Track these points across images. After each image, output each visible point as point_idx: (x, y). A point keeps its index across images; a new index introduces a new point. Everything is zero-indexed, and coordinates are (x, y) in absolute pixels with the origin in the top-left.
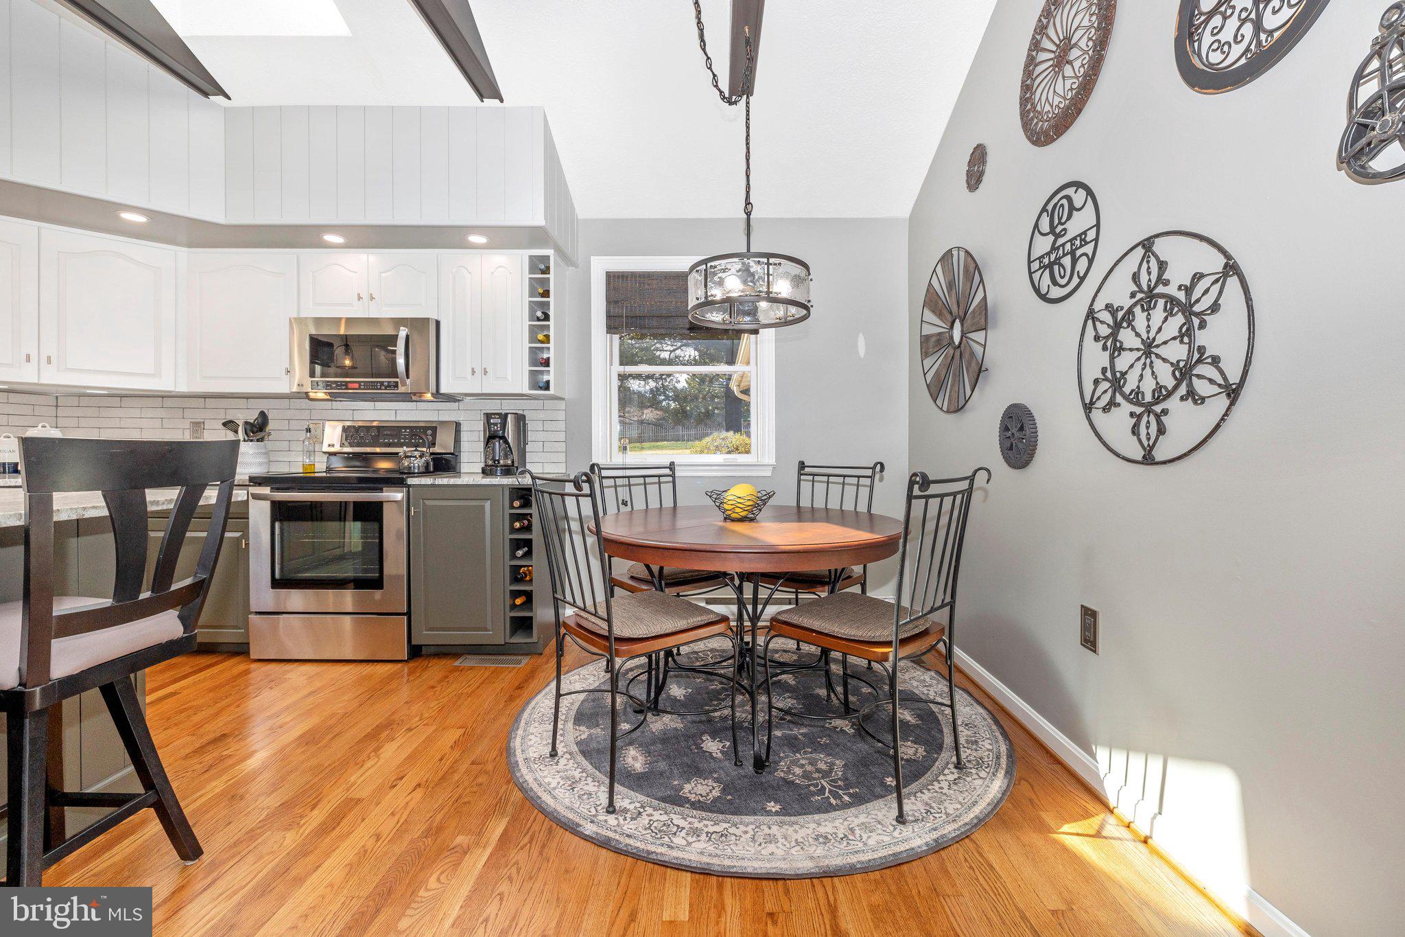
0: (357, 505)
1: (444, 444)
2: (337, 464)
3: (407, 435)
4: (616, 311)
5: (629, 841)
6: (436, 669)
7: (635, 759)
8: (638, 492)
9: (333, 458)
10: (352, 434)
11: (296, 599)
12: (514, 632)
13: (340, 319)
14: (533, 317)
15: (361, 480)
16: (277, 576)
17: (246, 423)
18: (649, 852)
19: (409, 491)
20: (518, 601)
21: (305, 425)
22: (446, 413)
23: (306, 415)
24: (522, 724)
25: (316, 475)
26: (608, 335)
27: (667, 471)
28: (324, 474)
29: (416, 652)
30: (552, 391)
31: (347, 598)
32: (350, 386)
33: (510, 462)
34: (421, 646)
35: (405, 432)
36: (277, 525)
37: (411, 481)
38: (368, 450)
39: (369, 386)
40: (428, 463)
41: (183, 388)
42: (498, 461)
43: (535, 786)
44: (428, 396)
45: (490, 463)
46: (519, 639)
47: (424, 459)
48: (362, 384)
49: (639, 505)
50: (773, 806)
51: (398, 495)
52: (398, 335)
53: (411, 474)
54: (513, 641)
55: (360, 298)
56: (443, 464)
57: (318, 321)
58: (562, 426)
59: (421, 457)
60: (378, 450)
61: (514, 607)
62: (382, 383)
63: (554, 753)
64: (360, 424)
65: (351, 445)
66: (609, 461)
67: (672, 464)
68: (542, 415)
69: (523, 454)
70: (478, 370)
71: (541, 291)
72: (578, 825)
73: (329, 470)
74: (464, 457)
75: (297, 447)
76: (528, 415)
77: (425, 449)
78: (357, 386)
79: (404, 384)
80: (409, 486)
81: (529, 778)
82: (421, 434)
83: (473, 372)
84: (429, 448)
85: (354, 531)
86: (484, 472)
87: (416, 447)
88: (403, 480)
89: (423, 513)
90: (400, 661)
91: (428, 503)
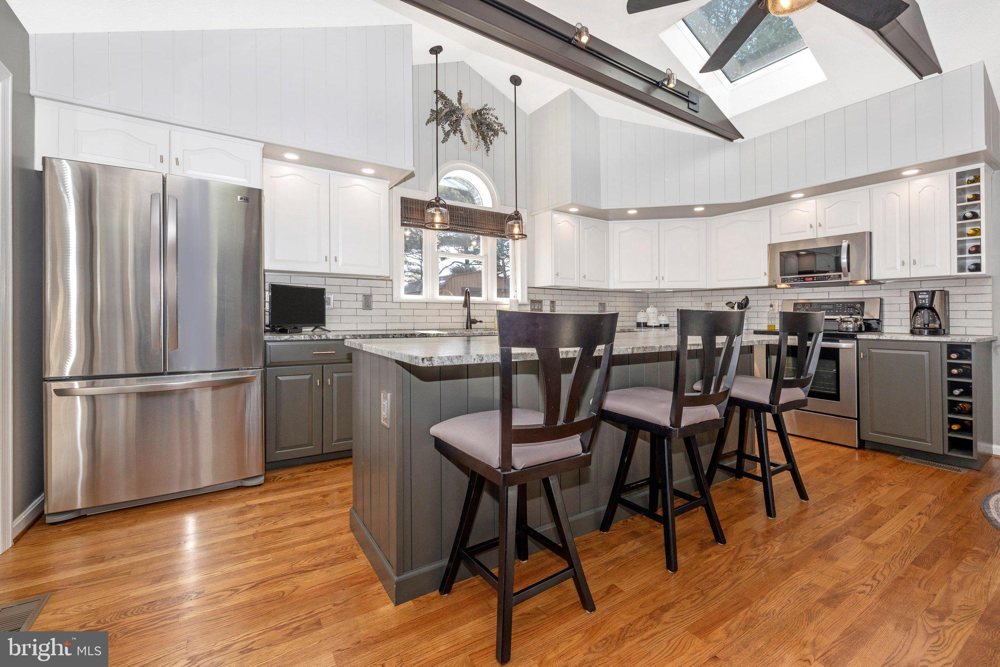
1: (871, 312)
3: (841, 308)
10: (800, 307)
12: (951, 448)
13: (798, 241)
14: (961, 217)
17: (738, 303)
19: (859, 343)
20: (955, 427)
21: (769, 303)
29: (864, 445)
30: (983, 272)
32: (806, 279)
33: (937, 326)
34: (868, 441)
35: (839, 305)
37: (859, 336)
39: (818, 279)
42: (928, 325)
44: (863, 282)
45: (918, 326)
46: (958, 454)
47: (857, 323)
48: (815, 278)
51: (850, 345)
52: (841, 246)
54: (951, 454)
55: (811, 226)
57: (782, 244)
58: (987, 298)
59: (855, 321)
61: (951, 430)
62: (829, 277)
64: (805, 302)
68: (973, 290)
69: (948, 319)
70: (907, 262)
71: (969, 197)
74: (886, 322)
75: (764, 315)
77: (857, 317)
78: (811, 279)
79: (845, 276)
80: (857, 340)
82: (856, 307)
83: (903, 263)
84: (860, 316)
86: (912, 332)
87: (851, 315)
88: (856, 336)
89: (870, 356)
90: (855, 448)
91: (873, 351)
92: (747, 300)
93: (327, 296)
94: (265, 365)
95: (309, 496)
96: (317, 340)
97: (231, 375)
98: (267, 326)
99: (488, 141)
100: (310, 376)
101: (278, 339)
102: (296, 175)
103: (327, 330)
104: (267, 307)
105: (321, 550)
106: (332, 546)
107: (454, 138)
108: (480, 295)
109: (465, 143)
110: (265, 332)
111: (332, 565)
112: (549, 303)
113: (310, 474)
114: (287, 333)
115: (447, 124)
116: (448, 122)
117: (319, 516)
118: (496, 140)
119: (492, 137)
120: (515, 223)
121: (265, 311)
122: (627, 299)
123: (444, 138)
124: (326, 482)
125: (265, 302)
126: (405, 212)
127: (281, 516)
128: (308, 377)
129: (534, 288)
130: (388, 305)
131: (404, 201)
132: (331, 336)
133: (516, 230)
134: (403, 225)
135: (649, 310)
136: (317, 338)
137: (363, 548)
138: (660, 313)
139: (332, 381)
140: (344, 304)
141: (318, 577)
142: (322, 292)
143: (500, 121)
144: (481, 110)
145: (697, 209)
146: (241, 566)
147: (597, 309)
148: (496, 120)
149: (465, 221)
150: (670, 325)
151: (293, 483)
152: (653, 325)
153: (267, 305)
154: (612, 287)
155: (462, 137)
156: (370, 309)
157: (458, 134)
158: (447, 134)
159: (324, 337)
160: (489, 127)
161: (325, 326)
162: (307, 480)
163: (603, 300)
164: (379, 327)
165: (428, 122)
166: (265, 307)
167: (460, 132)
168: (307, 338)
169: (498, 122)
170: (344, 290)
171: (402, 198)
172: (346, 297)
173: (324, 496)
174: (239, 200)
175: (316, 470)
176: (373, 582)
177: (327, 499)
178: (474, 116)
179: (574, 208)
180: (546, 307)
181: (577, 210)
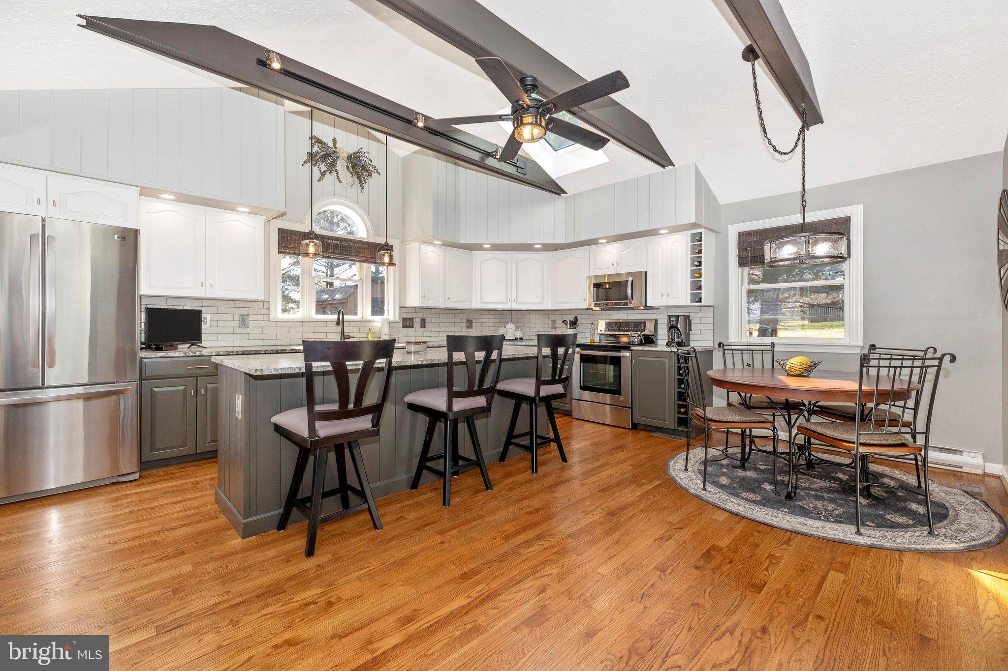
0: (611, 357)
1: (649, 330)
2: (604, 339)
3: (633, 326)
4: (745, 254)
5: (709, 499)
6: (642, 434)
7: (723, 480)
8: (758, 357)
9: (602, 336)
10: (609, 326)
11: (587, 395)
12: (679, 425)
13: (605, 275)
14: (693, 265)
15: (613, 347)
16: (582, 385)
17: (570, 321)
18: (714, 503)
19: (632, 353)
20: (682, 410)
21: (591, 322)
22: (651, 315)
23: (591, 317)
24: (676, 458)
25: (595, 344)
26: (740, 268)
27: (770, 348)
28: (598, 344)
29: (635, 426)
30: (703, 303)
31: (608, 398)
32: (609, 304)
33: (681, 340)
34: (637, 424)
35: (632, 324)
36: (582, 364)
37: (633, 348)
38: (616, 333)
39: (616, 304)
40: (641, 340)
41: (550, 308)
42: (674, 340)
43: (675, 476)
44: (642, 308)
45: (670, 340)
46: (682, 428)
47: (639, 338)
48: (613, 303)
49: (758, 365)
50: (785, 510)
51: (627, 354)
52: (628, 280)
53: (634, 345)
54: (678, 429)
55: (613, 264)
56: (649, 340)
57: (596, 277)
58: (711, 321)
59: (638, 336)
60: (622, 333)
61: (679, 412)
62: (621, 303)
63: (686, 469)
64: (613, 321)
65: (609, 330)
66: (740, 340)
67: (773, 343)
68: (700, 315)
69: (688, 336)
70: (664, 294)
71: (697, 251)
72: (688, 489)
73: (600, 342)
74: (659, 337)
75: (588, 331)
76: (692, 316)
77: (639, 333)
78: (611, 304)
79: (631, 303)
80: (632, 350)
81: (673, 474)
82: (639, 325)
83: (662, 295)
84: (642, 332)
85: (610, 368)
86: (667, 345)
87: (636, 332)
88: (630, 347)
89: (638, 362)
90: (629, 429)
92: (576, 319)
93: (203, 316)
94: (141, 379)
95: (182, 485)
96: (191, 356)
97: (104, 387)
98: (142, 344)
99: (363, 180)
100: (185, 387)
101: (153, 356)
102: (173, 211)
103: (203, 347)
104: (143, 328)
105: (188, 516)
106: (198, 513)
107: (330, 178)
108: (356, 314)
109: (340, 182)
110: (141, 349)
111: (196, 523)
112: (420, 320)
113: (183, 470)
114: (162, 350)
115: (323, 164)
116: (325, 163)
117: (189, 496)
118: (370, 180)
119: (366, 177)
120: (385, 253)
121: (141, 330)
122: (492, 316)
123: (320, 177)
124: (197, 475)
125: (141, 323)
126: (282, 242)
127: (154, 499)
128: (183, 388)
129: (406, 307)
130: (265, 324)
131: (281, 231)
132: (205, 352)
133: (386, 259)
134: (280, 252)
135: (508, 326)
136: (191, 355)
137: (224, 512)
138: (517, 328)
139: (206, 391)
140: (221, 324)
141: (185, 531)
142: (199, 312)
143: (374, 163)
144: (357, 153)
145: (536, 246)
146: (120, 530)
147: (464, 325)
148: (370, 162)
149: (340, 249)
150: (523, 338)
151: (166, 478)
152: (510, 338)
153: (143, 325)
154: (474, 307)
155: (337, 176)
156: (247, 328)
157: (334, 174)
158: (323, 174)
159: (198, 354)
160: (364, 168)
161: (201, 343)
162: (180, 474)
163: (471, 317)
164: (254, 343)
165: (305, 162)
166: (141, 326)
167: (336, 171)
168: (182, 354)
169: (371, 164)
170: (220, 310)
171: (279, 229)
172: (224, 317)
173: (196, 484)
174: (116, 238)
175: (190, 467)
176: (228, 529)
177: (198, 486)
178: (350, 158)
179: (439, 240)
180: (417, 324)
181: (440, 243)
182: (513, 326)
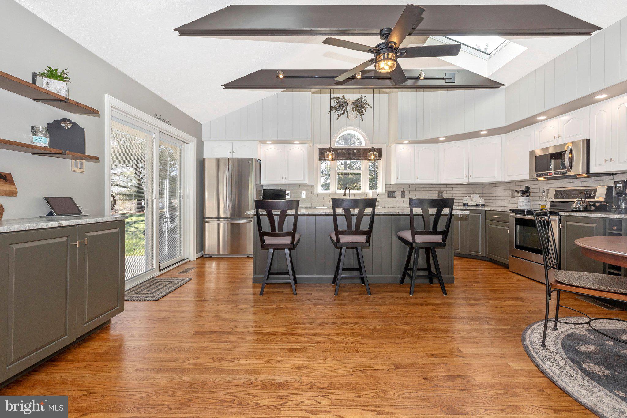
10: (558, 193)
16: (517, 244)
23: (545, 186)
32: (549, 174)
37: (561, 213)
38: (564, 200)
39: (555, 174)
44: (585, 175)
55: (555, 137)
62: (561, 172)
65: (558, 198)
70: (608, 160)
79: (570, 172)
80: (560, 216)
83: (605, 161)
89: (566, 227)
91: (568, 223)
92: (528, 188)
93: (286, 192)
99: (362, 113)
102: (273, 148)
107: (343, 117)
108: (360, 190)
109: (349, 117)
112: (400, 193)
115: (339, 111)
118: (365, 112)
119: (363, 111)
120: (372, 153)
123: (338, 118)
126: (320, 154)
129: (391, 185)
130: (312, 195)
131: (320, 149)
133: (372, 157)
134: (320, 160)
135: (474, 196)
140: (294, 196)
143: (367, 102)
144: (358, 99)
145: (482, 133)
147: (437, 195)
148: (365, 102)
150: (485, 205)
152: (472, 205)
155: (348, 115)
158: (339, 116)
160: (363, 106)
163: (441, 190)
165: (329, 112)
167: (346, 113)
170: (294, 189)
172: (295, 193)
178: (354, 103)
179: (406, 140)
180: (398, 194)
181: (408, 142)
182: (477, 195)
